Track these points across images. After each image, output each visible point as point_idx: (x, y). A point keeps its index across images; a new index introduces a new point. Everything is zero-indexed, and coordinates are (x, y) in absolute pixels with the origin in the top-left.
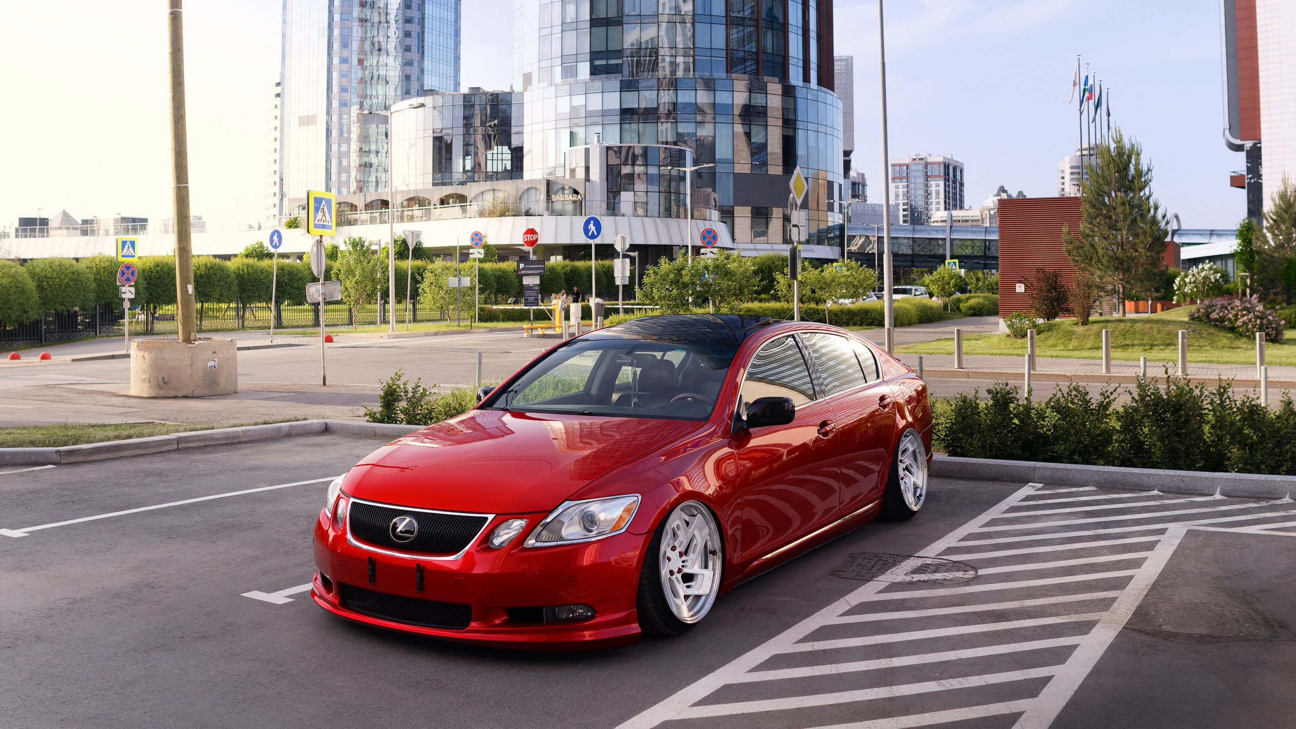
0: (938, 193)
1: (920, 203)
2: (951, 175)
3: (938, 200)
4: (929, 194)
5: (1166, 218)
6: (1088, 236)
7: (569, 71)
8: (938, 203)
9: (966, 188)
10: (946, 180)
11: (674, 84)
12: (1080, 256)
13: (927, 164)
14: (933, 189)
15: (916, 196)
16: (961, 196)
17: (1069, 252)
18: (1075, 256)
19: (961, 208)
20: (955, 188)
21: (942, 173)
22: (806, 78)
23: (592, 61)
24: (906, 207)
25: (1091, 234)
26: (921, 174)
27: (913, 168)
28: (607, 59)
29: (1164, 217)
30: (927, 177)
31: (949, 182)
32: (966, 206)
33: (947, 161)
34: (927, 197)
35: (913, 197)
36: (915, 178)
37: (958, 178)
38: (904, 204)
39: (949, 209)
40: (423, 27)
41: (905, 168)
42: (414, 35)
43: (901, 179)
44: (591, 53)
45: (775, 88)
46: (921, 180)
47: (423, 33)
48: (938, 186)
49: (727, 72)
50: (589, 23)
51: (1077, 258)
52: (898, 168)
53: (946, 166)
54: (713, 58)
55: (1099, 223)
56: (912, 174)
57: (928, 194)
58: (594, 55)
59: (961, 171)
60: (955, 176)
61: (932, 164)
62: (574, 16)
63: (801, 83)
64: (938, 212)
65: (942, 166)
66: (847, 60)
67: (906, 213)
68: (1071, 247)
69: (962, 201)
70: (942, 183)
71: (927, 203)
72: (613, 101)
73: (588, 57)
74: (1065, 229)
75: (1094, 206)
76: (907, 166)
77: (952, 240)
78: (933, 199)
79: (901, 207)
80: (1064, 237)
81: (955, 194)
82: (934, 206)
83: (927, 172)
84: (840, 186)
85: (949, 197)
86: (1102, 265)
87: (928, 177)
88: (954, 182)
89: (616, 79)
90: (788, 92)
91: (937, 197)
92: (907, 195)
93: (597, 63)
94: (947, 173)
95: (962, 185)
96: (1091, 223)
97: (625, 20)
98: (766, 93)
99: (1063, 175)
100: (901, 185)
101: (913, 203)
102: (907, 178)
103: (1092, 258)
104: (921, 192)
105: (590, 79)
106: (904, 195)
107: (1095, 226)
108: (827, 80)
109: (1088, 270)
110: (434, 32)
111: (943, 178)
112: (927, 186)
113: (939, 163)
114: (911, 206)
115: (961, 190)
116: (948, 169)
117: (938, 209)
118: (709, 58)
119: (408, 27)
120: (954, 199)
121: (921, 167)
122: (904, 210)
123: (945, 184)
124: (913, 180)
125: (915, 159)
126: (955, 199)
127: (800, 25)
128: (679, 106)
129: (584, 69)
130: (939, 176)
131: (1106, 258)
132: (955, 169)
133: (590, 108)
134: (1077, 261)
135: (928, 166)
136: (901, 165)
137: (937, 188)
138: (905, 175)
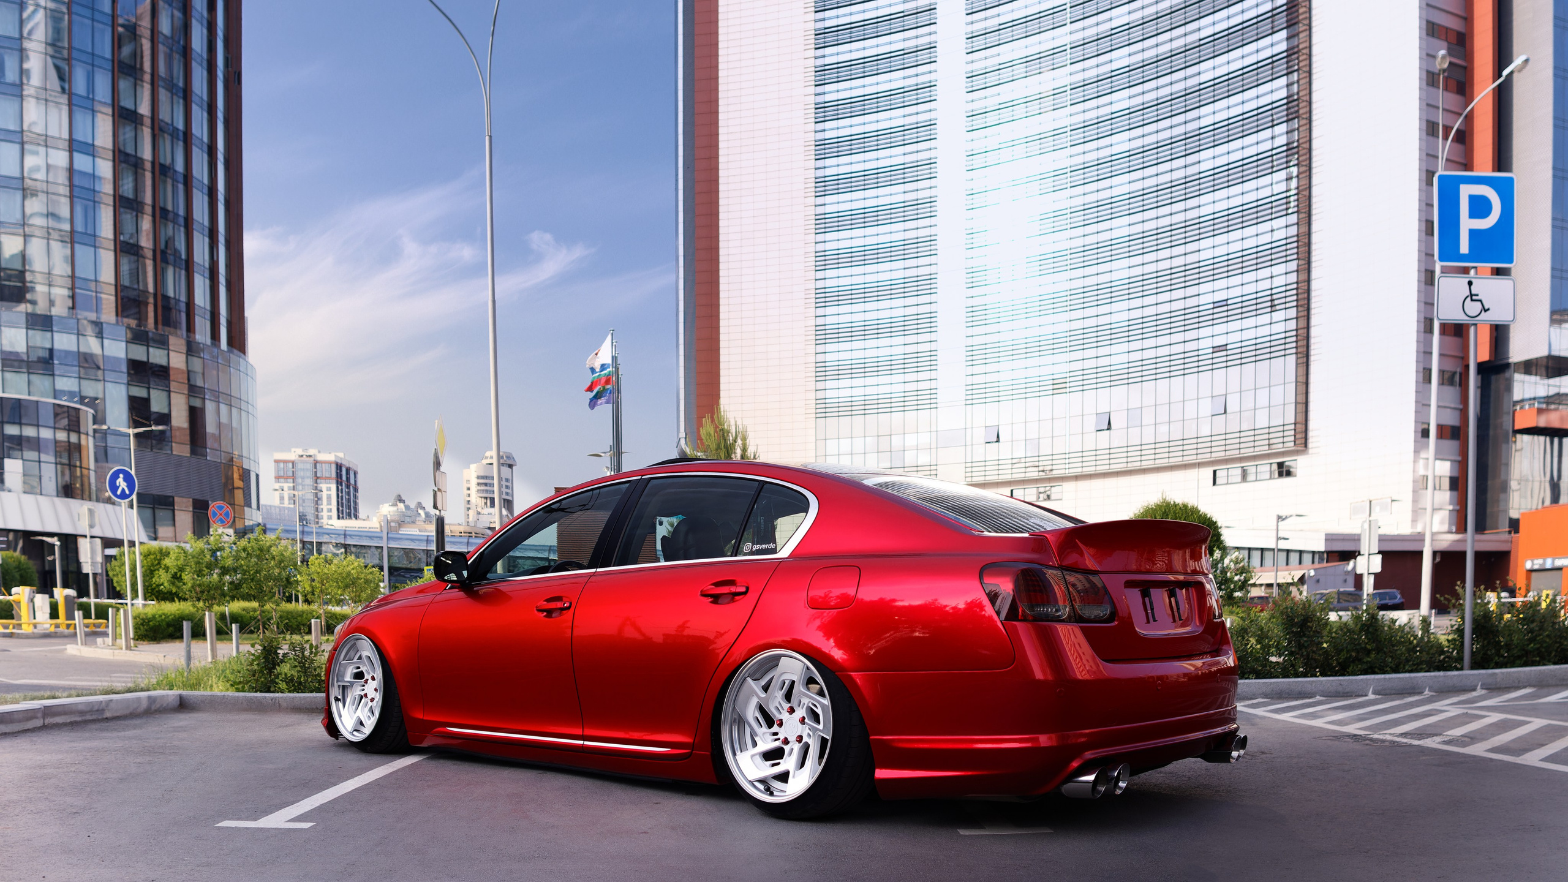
0: (329, 497)
1: (309, 509)
2: (344, 478)
3: (329, 507)
4: (319, 499)
8: (330, 510)
9: (360, 494)
10: (339, 483)
11: (49, 324)
13: (316, 462)
14: (324, 495)
15: (303, 500)
16: (356, 503)
19: (356, 517)
20: (348, 494)
21: (334, 475)
22: (215, 335)
26: (310, 474)
27: (299, 466)
30: (317, 479)
31: (341, 485)
32: (361, 514)
33: (339, 461)
34: (317, 502)
35: (301, 502)
36: (303, 478)
37: (352, 481)
38: (291, 509)
39: (343, 518)
41: (290, 465)
43: (286, 478)
45: (177, 342)
46: (309, 482)
48: (329, 489)
49: (117, 315)
52: (282, 465)
53: (339, 467)
54: (99, 295)
56: (299, 474)
57: (317, 500)
59: (355, 474)
60: (348, 479)
61: (322, 463)
64: (330, 521)
65: (334, 467)
69: (356, 510)
70: (334, 487)
71: (317, 509)
76: (293, 463)
78: (324, 506)
79: (288, 512)
81: (349, 500)
82: (325, 514)
83: (316, 472)
85: (342, 504)
87: (318, 478)
88: (348, 487)
90: (194, 349)
91: (329, 503)
92: (294, 499)
94: (339, 476)
95: (356, 490)
98: (168, 350)
99: (468, 486)
100: (286, 486)
101: (301, 508)
102: (294, 477)
104: (310, 496)
106: (290, 499)
108: (237, 341)
111: (335, 481)
112: (316, 488)
113: (330, 463)
114: (299, 511)
115: (355, 497)
116: (341, 471)
117: (330, 518)
118: (93, 294)
121: (309, 466)
123: (338, 488)
124: (300, 481)
125: (302, 456)
126: (349, 508)
127: (207, 267)
128: (56, 354)
130: (330, 478)
132: (348, 470)
135: (318, 465)
136: (285, 462)
137: (329, 493)
138: (291, 474)
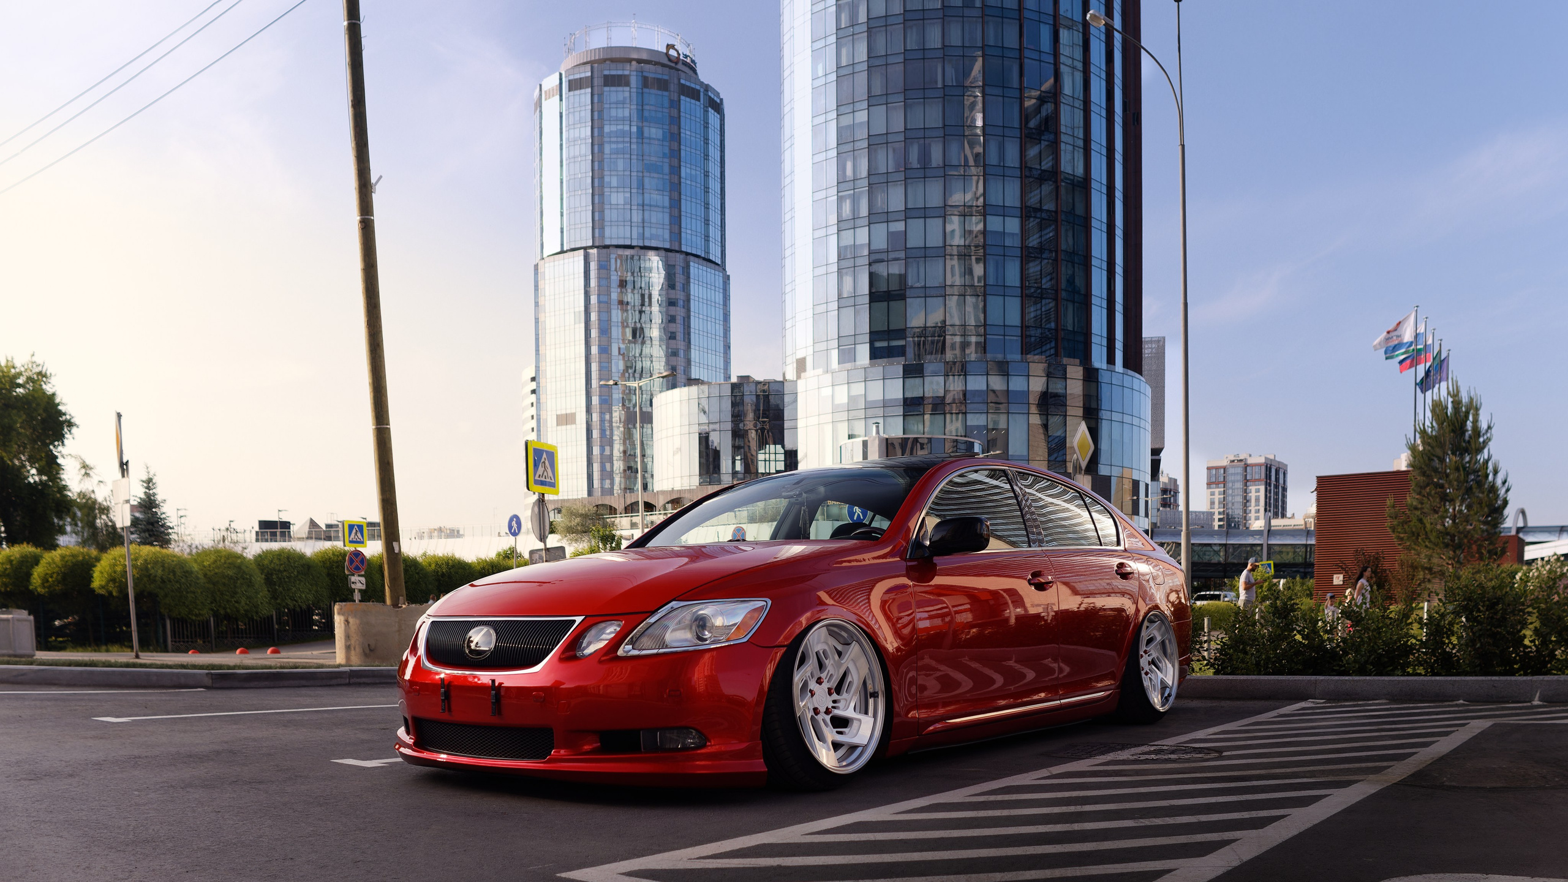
0: (1257, 499)
1: (1237, 511)
2: (1273, 478)
3: (1257, 508)
4: (1248, 501)
5: (1507, 484)
6: (1416, 508)
7: (847, 355)
8: (1258, 511)
9: (1289, 494)
10: (1268, 484)
11: (963, 369)
12: (1406, 533)
13: (1246, 466)
14: (1253, 495)
15: (1233, 504)
16: (1284, 503)
17: (1393, 529)
18: (1399, 533)
19: (1283, 516)
20: (1277, 494)
21: (1263, 476)
22: (1111, 360)
23: (871, 343)
24: (1222, 517)
25: (1420, 506)
26: (1240, 478)
27: (1231, 471)
28: (889, 340)
29: (1504, 482)
30: (1246, 481)
31: (1270, 486)
32: (1289, 514)
33: (1269, 462)
34: (1246, 504)
35: (1230, 505)
36: (1233, 482)
37: (1281, 481)
38: (1220, 513)
39: (1270, 517)
40: (689, 310)
41: (1222, 471)
42: (679, 319)
43: (1217, 484)
44: (871, 333)
45: (1075, 372)
46: (1239, 485)
47: (689, 317)
48: (1258, 491)
49: (1022, 354)
50: (867, 298)
51: (1402, 535)
52: (1214, 471)
53: (1268, 468)
54: (1006, 337)
55: (1429, 494)
56: (1230, 478)
57: (1246, 501)
58: (874, 336)
59: (1285, 474)
60: (1277, 480)
61: (1252, 465)
62: (852, 290)
63: (1104, 366)
64: (1257, 522)
65: (1263, 468)
66: (1159, 341)
67: (1221, 523)
68: (1395, 523)
69: (1284, 509)
70: (1262, 488)
71: (1245, 512)
72: (896, 390)
73: (867, 338)
74: (1389, 502)
75: (1424, 474)
76: (1225, 468)
77: (1269, 546)
78: (1252, 507)
79: (1217, 517)
80: (1388, 511)
81: (1276, 500)
82: (1252, 515)
83: (1246, 476)
84: (1147, 485)
85: (1270, 503)
86: (1430, 541)
87: (1248, 481)
88: (1276, 487)
89: (898, 363)
90: (1091, 376)
91: (1257, 504)
92: (1224, 503)
93: (878, 344)
94: (1268, 476)
95: (1285, 489)
96: (1419, 493)
97: (908, 293)
98: (1066, 378)
100: (1217, 491)
101: (1230, 511)
102: (1224, 482)
103: (1418, 535)
104: (1239, 499)
105: (870, 364)
106: (1220, 503)
107: (1424, 496)
108: (1134, 361)
109: (1414, 549)
110: (701, 316)
111: (1263, 483)
112: (1245, 491)
113: (1260, 465)
114: (1228, 514)
115: (1284, 496)
116: (1270, 472)
117: (1257, 518)
118: (1002, 337)
119: (673, 310)
120: (1276, 504)
121: (1240, 470)
122: (1220, 520)
123: (1266, 489)
124: (1230, 485)
125: (1233, 461)
126: (1276, 507)
127: (1105, 295)
128: (969, 395)
129: (864, 351)
130: (1259, 480)
131: (1434, 534)
132: (1277, 471)
133: (870, 398)
134: (1402, 539)
135: (1248, 468)
136: (1217, 468)
137: (1257, 494)
138: (1222, 480)
